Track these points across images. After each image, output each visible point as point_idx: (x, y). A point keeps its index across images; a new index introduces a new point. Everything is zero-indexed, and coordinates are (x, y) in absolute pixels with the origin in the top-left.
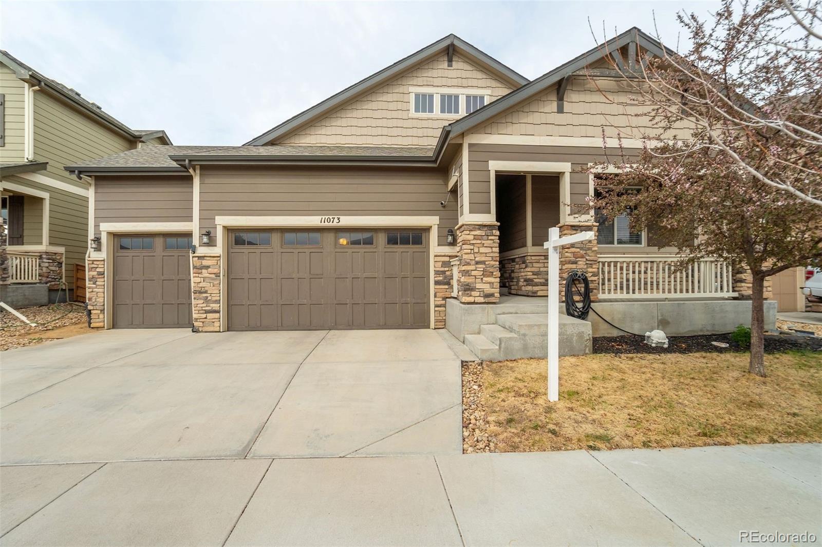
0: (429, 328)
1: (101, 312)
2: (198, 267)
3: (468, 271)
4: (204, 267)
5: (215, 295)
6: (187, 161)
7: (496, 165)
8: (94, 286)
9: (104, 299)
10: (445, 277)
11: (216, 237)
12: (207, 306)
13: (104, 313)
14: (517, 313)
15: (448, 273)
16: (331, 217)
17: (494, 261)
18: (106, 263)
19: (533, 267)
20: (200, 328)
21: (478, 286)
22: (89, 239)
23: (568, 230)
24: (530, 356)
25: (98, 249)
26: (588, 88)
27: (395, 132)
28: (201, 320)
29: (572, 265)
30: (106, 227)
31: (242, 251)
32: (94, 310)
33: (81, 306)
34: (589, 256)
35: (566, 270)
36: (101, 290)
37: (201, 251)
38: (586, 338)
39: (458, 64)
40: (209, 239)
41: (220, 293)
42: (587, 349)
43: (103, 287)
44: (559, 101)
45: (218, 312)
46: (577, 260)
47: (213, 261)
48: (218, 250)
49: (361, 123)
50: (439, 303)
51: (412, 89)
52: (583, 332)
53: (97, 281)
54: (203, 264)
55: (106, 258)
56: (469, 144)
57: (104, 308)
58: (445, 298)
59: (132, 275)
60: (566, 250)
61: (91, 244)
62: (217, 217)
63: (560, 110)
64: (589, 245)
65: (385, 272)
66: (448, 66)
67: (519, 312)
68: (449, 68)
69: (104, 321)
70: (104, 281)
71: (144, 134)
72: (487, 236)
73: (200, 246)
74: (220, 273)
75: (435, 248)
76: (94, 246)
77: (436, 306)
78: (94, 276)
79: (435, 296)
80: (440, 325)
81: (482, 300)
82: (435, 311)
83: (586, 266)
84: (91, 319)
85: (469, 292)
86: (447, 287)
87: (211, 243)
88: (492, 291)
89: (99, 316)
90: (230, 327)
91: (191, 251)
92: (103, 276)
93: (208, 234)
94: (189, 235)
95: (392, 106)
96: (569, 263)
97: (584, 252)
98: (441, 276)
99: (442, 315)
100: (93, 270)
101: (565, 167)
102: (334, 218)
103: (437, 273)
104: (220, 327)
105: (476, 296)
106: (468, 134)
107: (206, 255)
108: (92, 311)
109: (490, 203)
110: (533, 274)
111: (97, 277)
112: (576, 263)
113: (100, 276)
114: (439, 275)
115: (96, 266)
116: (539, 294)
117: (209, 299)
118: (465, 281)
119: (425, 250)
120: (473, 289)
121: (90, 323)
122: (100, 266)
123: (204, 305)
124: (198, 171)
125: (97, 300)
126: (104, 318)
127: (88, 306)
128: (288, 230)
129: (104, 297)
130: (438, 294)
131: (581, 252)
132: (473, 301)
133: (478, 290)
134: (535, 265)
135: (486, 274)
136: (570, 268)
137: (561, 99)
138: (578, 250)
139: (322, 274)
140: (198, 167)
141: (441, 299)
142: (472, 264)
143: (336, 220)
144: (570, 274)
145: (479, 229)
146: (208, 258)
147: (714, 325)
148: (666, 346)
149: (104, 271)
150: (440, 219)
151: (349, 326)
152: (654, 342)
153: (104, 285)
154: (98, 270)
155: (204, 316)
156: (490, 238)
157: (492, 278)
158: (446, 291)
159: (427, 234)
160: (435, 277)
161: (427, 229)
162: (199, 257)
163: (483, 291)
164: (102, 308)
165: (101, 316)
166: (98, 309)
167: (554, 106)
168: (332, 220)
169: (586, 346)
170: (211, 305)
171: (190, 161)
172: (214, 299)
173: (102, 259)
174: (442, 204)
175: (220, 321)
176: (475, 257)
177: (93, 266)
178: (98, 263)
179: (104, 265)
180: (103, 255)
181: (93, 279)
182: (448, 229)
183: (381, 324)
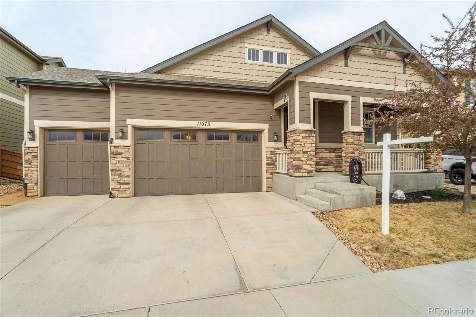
0: (262, 191)
1: (35, 185)
2: (115, 153)
3: (299, 158)
4: (119, 153)
5: (127, 172)
6: (108, 80)
7: (313, 95)
8: (30, 166)
9: (38, 175)
10: (272, 161)
11: (127, 133)
12: (121, 180)
13: (38, 186)
14: (325, 182)
15: (273, 158)
16: (204, 122)
17: (313, 152)
18: (39, 149)
19: (319, 155)
20: (116, 195)
21: (304, 166)
22: (25, 132)
23: (350, 134)
24: (346, 207)
25: (33, 139)
26: (360, 53)
27: (236, 71)
28: (116, 189)
29: (352, 154)
30: (39, 123)
31: (144, 142)
32: (29, 183)
33: (6, 180)
34: (360, 149)
35: (350, 157)
36: (35, 169)
37: (117, 142)
38: (373, 196)
39: (273, 33)
40: (123, 134)
41: (130, 171)
42: (374, 202)
43: (37, 167)
44: (346, 59)
45: (129, 184)
46: (355, 151)
47: (126, 149)
48: (129, 142)
49: (216, 63)
50: (268, 176)
51: (246, 45)
52: (372, 193)
53: (32, 162)
54: (118, 151)
55: (39, 146)
56: (299, 81)
57: (38, 182)
58: (272, 173)
59: (59, 158)
60: (350, 146)
61: (26, 135)
62: (128, 120)
63: (346, 65)
64: (360, 143)
65: (236, 158)
66: (267, 34)
67: (326, 181)
68: (268, 35)
69: (38, 191)
70: (38, 163)
71: (48, 59)
72: (309, 137)
73: (115, 139)
74: (130, 157)
75: (266, 143)
76: (30, 136)
77: (267, 178)
78: (30, 159)
79: (267, 172)
80: (269, 189)
81: (306, 174)
82: (266, 181)
83: (359, 155)
84: (27, 190)
85: (299, 170)
86: (273, 166)
87: (124, 137)
88: (312, 169)
89: (33, 187)
90: (135, 194)
91: (109, 142)
92: (37, 158)
93: (122, 131)
94: (108, 131)
95: (235, 55)
96: (351, 153)
97: (358, 147)
98: (270, 160)
99: (270, 183)
100: (28, 154)
101: (348, 98)
102: (206, 123)
103: (268, 158)
104: (130, 194)
105: (303, 173)
106: (298, 76)
107: (120, 145)
108: (28, 184)
109: (310, 118)
110: (320, 159)
111: (32, 159)
112: (354, 153)
113: (34, 159)
114: (269, 159)
115: (31, 151)
116: (323, 170)
117: (122, 175)
118: (297, 163)
119: (259, 144)
120: (301, 168)
121: (26, 193)
122: (34, 151)
123: (119, 179)
124: (114, 88)
125: (32, 176)
126: (38, 189)
127: (25, 181)
128: (176, 130)
129: (38, 174)
130: (268, 171)
131: (357, 147)
132: (301, 175)
133: (303, 169)
134: (321, 154)
135: (309, 160)
136: (351, 156)
137: (346, 58)
138: (355, 146)
139: (198, 159)
140: (114, 84)
141: (270, 174)
142: (300, 153)
143: (207, 124)
144: (352, 159)
145: (305, 133)
146: (121, 147)
147: (418, 186)
148: (405, 199)
149: (38, 155)
150: (269, 126)
151: (215, 191)
152: (399, 197)
153: (38, 165)
154: (32, 154)
155: (119, 186)
156: (310, 138)
157: (312, 162)
158: (273, 169)
159: (261, 134)
160: (266, 161)
161: (261, 132)
162: (115, 147)
163: (307, 169)
164: (36, 182)
165: (35, 188)
166: (32, 182)
167: (343, 63)
168: (205, 124)
169: (373, 201)
170: (124, 179)
171: (110, 80)
172: (126, 175)
173: (36, 146)
174: (271, 116)
175: (130, 190)
176: (303, 149)
177: (29, 151)
178: (32, 149)
179: (38, 150)
180: (37, 143)
181: (29, 161)
182: (274, 132)
183: (234, 189)
